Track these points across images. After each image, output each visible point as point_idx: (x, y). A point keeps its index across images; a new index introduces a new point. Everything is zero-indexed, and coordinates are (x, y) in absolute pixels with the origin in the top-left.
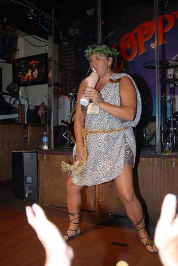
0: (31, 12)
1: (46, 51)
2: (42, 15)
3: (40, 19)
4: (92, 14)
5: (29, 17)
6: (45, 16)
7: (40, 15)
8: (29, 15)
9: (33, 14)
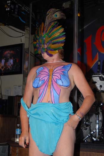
0: (8, 3)
1: (21, 41)
2: (19, 6)
3: (16, 10)
4: (68, 6)
5: (6, 8)
6: (21, 8)
7: (17, 6)
8: (6, 6)
9: (10, 5)
